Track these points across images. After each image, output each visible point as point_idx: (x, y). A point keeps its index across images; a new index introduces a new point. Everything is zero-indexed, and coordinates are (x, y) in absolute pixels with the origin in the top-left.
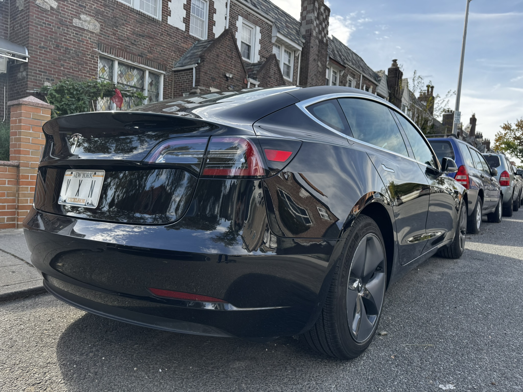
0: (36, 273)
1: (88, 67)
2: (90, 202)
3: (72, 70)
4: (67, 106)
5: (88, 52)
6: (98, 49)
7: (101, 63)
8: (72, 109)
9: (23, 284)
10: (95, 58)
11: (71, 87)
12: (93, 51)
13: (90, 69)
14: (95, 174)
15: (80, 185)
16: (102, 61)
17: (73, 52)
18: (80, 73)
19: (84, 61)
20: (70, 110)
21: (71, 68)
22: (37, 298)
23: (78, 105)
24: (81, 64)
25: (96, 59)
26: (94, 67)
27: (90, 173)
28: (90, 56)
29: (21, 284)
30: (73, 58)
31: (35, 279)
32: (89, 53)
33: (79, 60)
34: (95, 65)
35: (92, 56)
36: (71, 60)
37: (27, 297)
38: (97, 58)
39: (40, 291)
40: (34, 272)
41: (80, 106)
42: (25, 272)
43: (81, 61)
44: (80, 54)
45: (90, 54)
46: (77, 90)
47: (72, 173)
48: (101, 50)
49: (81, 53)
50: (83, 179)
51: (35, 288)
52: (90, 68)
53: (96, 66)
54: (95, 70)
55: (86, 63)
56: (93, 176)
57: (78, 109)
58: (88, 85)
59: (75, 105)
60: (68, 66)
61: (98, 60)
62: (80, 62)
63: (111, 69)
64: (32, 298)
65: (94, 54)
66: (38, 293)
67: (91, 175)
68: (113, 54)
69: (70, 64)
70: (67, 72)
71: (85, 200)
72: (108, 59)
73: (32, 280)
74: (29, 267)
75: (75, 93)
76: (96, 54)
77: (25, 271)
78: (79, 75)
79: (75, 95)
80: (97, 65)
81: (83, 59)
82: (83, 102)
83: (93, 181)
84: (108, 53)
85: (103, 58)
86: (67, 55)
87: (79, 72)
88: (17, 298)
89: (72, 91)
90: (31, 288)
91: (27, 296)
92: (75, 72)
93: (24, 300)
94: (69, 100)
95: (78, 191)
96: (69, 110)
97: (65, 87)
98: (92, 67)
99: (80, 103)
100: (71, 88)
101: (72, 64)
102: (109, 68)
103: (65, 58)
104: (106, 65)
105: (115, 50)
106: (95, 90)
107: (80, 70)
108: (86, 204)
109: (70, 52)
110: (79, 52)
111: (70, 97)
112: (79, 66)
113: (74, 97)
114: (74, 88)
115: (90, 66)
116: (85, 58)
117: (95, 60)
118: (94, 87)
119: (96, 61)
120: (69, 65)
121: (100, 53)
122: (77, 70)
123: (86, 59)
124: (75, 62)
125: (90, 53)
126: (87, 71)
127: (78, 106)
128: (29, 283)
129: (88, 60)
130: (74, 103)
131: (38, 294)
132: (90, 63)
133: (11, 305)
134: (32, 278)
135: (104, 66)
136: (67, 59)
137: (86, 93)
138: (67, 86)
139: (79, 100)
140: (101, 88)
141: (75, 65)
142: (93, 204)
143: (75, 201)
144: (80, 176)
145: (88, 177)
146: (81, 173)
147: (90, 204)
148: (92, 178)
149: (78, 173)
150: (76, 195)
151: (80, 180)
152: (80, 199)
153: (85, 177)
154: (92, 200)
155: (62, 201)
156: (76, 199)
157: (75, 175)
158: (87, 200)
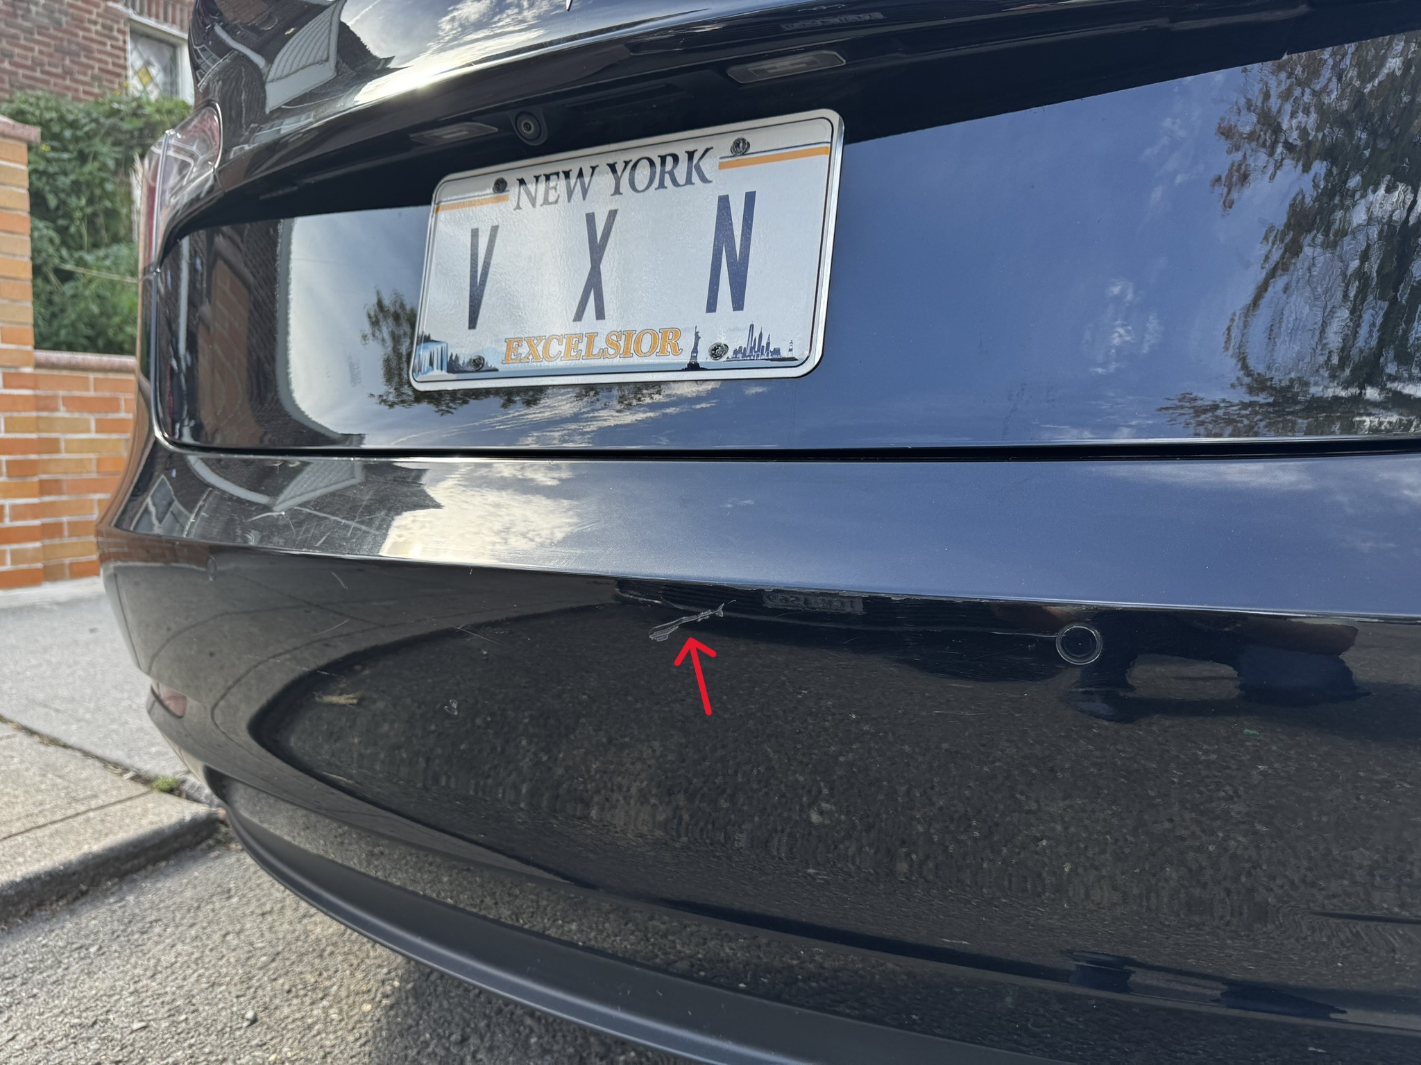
0: (84, 774)
1: (97, 65)
2: (736, 343)
3: (43, 72)
4: (44, 179)
5: (90, 12)
6: (126, 5)
7: (135, 54)
8: (63, 191)
9: (47, 831)
10: (115, 34)
11: (54, 115)
12: (107, 9)
13: (100, 69)
15: (597, 250)
16: (139, 47)
17: (40, 10)
18: (68, 82)
19: (78, 44)
20: (56, 195)
21: (37, 63)
22: (130, 891)
23: (82, 174)
24: (70, 53)
25: (121, 37)
26: (114, 64)
28: (99, 27)
29: (39, 833)
30: (42, 30)
31: (93, 804)
32: (94, 17)
33: (61, 39)
34: (118, 57)
35: (104, 26)
36: (37, 37)
37: (84, 894)
38: (124, 33)
39: (136, 856)
40: (71, 767)
41: (90, 177)
42: (32, 775)
43: (70, 42)
44: (64, 19)
45: (100, 20)
46: (74, 125)
47: (501, 186)
48: (134, 7)
49: (66, 14)
50: (622, 203)
51: (111, 850)
52: (103, 66)
53: (122, 62)
54: (119, 75)
55: (89, 51)
56: (722, 166)
57: (84, 188)
58: (112, 108)
59: (72, 177)
60: (26, 58)
61: (125, 42)
62: (65, 44)
63: (171, 71)
64: (106, 894)
65: (113, 20)
66: (128, 866)
67: (694, 167)
68: (174, 22)
69: (32, 50)
70: (25, 76)
71: (677, 333)
72: (160, 41)
73: (82, 808)
74: (42, 748)
75: (68, 134)
76: (118, 22)
77: (34, 769)
78: (67, 88)
79: (70, 141)
80: (125, 59)
81: (77, 35)
82: (97, 164)
83: (724, 202)
84: (157, 17)
85: (141, 34)
86: (20, 21)
87: (64, 79)
88: (40, 904)
89: (56, 128)
90: (96, 847)
91: (83, 887)
92: (52, 80)
93: (72, 912)
94: (48, 161)
96: (50, 192)
97: (33, 114)
98: (106, 63)
99: (90, 167)
100: (51, 120)
101: (41, 52)
102: (165, 69)
103: (13, 31)
104: (152, 59)
105: (182, 10)
106: (138, 123)
107: (67, 73)
109: (29, 11)
110: (61, 12)
111: (53, 149)
112: (63, 59)
113: (65, 149)
114: (62, 119)
115: (100, 61)
116: (81, 33)
117: (116, 39)
118: (135, 114)
119: (120, 44)
120: (30, 54)
121: (130, 20)
122: (59, 71)
123: (85, 38)
124: (48, 45)
125: (99, 15)
126: (94, 78)
127: (82, 179)
128: (75, 823)
129: (92, 40)
130: (69, 167)
131: (127, 873)
132: (100, 52)
133: (19, 946)
134: (75, 800)
135: (148, 64)
136: (22, 36)
137: (108, 134)
138: (37, 113)
139: (83, 158)
140: (157, 117)
141: (50, 55)
142: (777, 351)
143: (583, 346)
144: (585, 192)
145: (666, 184)
146: (593, 168)
147: (736, 352)
148: (710, 182)
149: (557, 174)
150: (579, 316)
151: (590, 218)
152: (629, 334)
153: (640, 187)
154: (752, 326)
155: (449, 371)
156: (585, 340)
157: (533, 194)
158: (697, 334)
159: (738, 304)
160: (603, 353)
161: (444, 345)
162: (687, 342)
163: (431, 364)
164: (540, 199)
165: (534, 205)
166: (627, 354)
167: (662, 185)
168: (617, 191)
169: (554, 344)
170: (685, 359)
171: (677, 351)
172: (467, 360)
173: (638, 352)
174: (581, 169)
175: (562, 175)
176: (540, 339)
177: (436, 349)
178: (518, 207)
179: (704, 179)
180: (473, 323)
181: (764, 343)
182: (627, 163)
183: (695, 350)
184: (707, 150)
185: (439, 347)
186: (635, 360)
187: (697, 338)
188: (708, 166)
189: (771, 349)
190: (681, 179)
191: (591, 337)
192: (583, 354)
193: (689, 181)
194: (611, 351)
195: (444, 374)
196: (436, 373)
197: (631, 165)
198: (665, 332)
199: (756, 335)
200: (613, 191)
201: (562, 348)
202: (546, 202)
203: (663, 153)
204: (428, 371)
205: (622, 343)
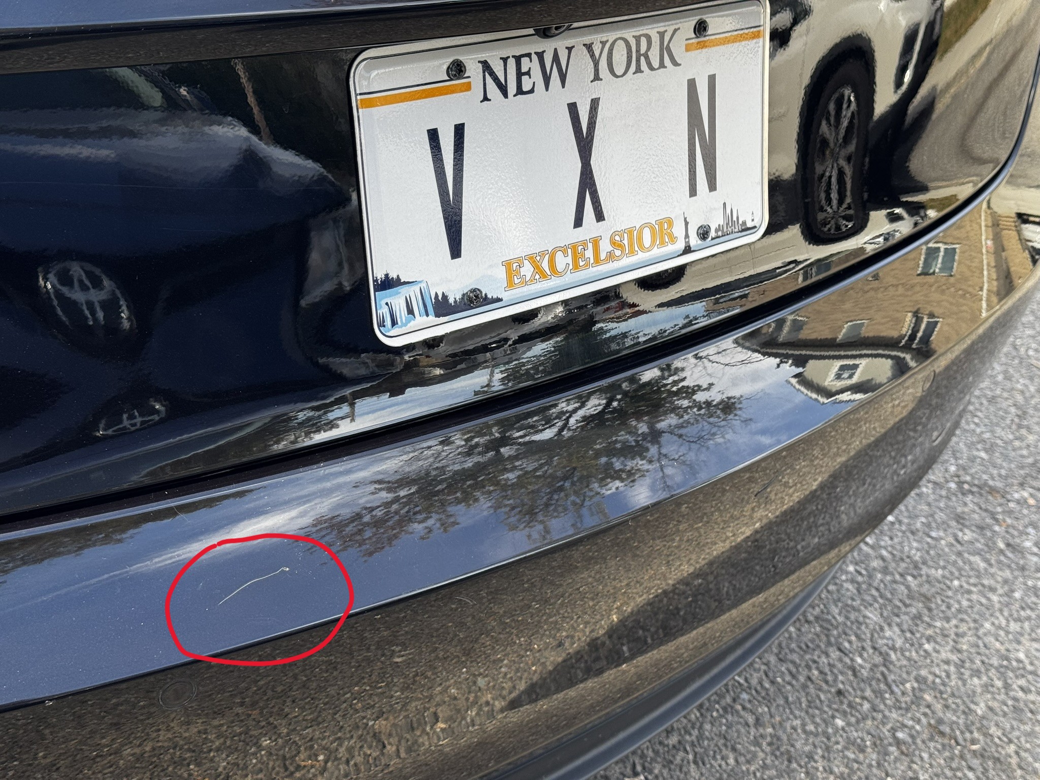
2: (716, 222)
14: (701, 28)
15: (585, 145)
27: (652, 30)
47: (457, 70)
50: (603, 90)
56: (688, 48)
67: (666, 49)
71: (670, 222)
83: (692, 84)
95: (587, 182)
108: (694, 241)
142: (744, 223)
143: (589, 253)
144: (563, 78)
145: (642, 69)
146: (570, 49)
147: (717, 231)
148: (680, 65)
149: (529, 55)
150: (578, 222)
151: (573, 108)
152: (630, 231)
153: (619, 72)
154: (725, 204)
155: (437, 315)
156: (590, 245)
157: (503, 81)
158: (685, 219)
159: (712, 187)
160: (611, 257)
161: (423, 285)
162: (678, 230)
163: (410, 311)
164: (512, 88)
165: (505, 95)
166: (632, 252)
167: (638, 70)
168: (597, 78)
169: (559, 255)
170: (681, 245)
171: (673, 239)
172: (458, 297)
173: (642, 248)
174: (556, 50)
175: (534, 57)
176: (542, 254)
177: (412, 292)
178: (486, 99)
179: (676, 64)
180: (456, 251)
181: (735, 218)
182: (603, 43)
183: (687, 236)
184: (675, 30)
185: (416, 288)
186: (641, 256)
187: (687, 223)
188: (678, 48)
189: (740, 222)
190: (656, 64)
191: (596, 242)
192: (592, 261)
193: (662, 65)
194: (618, 253)
195: (432, 319)
196: (420, 320)
197: (608, 46)
198: (660, 223)
199: (728, 211)
200: (592, 78)
201: (569, 260)
202: (520, 91)
203: (638, 34)
204: (408, 322)
205: (626, 242)
